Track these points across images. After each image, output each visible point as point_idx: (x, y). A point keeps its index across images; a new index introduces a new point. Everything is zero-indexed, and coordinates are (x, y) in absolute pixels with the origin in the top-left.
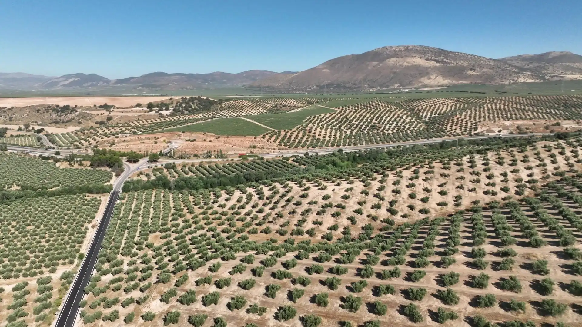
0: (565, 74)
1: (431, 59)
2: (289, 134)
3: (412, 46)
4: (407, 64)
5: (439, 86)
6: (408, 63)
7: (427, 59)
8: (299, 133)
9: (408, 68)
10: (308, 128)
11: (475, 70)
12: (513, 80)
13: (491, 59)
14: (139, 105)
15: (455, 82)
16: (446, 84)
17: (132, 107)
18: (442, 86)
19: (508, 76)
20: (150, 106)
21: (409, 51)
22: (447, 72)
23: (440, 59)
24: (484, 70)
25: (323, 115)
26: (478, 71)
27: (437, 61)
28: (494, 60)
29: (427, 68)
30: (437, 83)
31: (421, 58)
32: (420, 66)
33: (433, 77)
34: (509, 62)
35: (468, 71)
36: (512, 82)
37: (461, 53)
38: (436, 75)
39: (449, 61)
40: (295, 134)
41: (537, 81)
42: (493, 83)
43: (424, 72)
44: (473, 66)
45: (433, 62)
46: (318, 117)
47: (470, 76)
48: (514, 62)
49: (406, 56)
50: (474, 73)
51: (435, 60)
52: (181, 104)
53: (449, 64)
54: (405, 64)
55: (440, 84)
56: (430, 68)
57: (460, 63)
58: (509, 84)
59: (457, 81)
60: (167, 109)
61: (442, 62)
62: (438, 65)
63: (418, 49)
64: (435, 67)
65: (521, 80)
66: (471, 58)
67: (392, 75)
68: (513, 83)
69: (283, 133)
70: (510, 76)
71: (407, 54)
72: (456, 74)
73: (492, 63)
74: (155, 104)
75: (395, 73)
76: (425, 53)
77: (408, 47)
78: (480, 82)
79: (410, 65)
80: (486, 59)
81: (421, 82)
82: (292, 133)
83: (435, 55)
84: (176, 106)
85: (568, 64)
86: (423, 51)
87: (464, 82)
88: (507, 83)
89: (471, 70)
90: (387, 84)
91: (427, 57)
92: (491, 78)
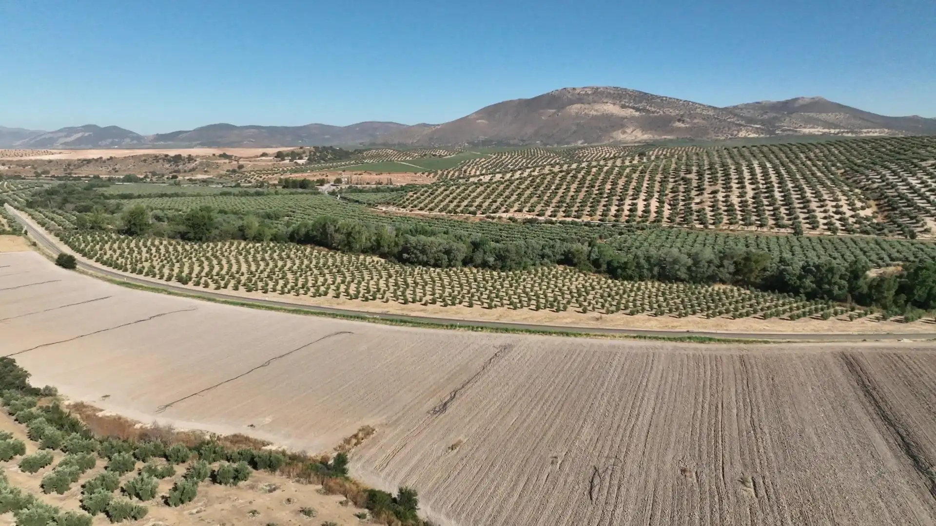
0: (805, 128)
1: (628, 107)
2: (445, 173)
3: (603, 88)
4: (595, 113)
5: (635, 143)
6: (597, 111)
7: (623, 107)
8: (455, 172)
9: (595, 118)
10: (463, 170)
11: (683, 122)
12: (732, 135)
13: (710, 107)
14: (264, 155)
15: (657, 137)
16: (646, 140)
17: (257, 157)
18: (639, 142)
19: (727, 129)
20: (280, 156)
21: (599, 95)
22: (649, 123)
23: (640, 106)
24: (696, 121)
25: (478, 160)
26: (688, 123)
27: (637, 110)
28: (715, 108)
29: (623, 118)
30: (633, 138)
31: (614, 104)
32: (612, 115)
33: (629, 131)
34: (737, 111)
35: (674, 123)
36: (730, 136)
37: (670, 98)
38: (634, 128)
39: (653, 109)
40: (452, 172)
41: (762, 136)
42: (705, 138)
43: (618, 123)
44: (682, 116)
45: (631, 110)
46: (473, 162)
47: (679, 129)
48: (745, 111)
49: (595, 102)
50: (683, 125)
51: (633, 108)
52: (315, 154)
53: (653, 112)
54: (594, 113)
55: (638, 140)
56: (626, 118)
57: (667, 113)
58: (724, 140)
59: (659, 136)
60: (301, 158)
61: (644, 110)
62: (637, 114)
63: (612, 92)
64: (633, 118)
65: (742, 134)
66: (683, 105)
67: (574, 128)
68: (730, 138)
69: (440, 172)
70: (729, 129)
71: (596, 99)
72: (659, 127)
73: (711, 113)
74: (285, 153)
75: (578, 125)
76: (620, 97)
77: (597, 88)
78: (689, 137)
79: (599, 114)
80: (704, 106)
81: (612, 138)
82: (449, 172)
83: (634, 100)
84: (310, 155)
85: (811, 114)
86: (619, 95)
87: (669, 137)
88: (723, 138)
89: (679, 120)
90: (567, 140)
91: (623, 103)
92: (704, 131)
